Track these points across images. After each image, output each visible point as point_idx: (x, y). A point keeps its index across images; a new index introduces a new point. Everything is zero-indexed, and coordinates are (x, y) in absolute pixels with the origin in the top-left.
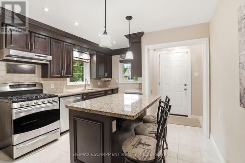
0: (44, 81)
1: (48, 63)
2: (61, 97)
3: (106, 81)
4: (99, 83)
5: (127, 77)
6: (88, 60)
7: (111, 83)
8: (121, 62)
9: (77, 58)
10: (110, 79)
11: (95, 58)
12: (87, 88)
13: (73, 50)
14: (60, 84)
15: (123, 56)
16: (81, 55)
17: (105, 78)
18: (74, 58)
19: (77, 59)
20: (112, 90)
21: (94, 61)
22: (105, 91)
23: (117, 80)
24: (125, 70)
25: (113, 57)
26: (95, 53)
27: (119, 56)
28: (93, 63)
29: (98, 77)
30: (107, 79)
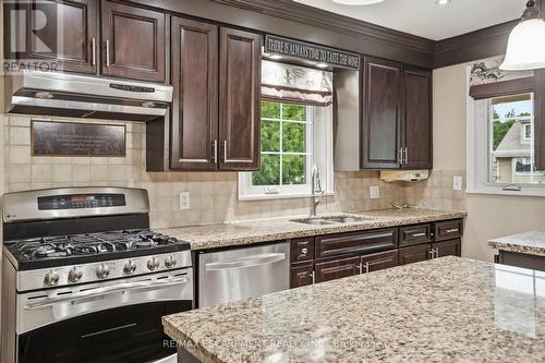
0: (155, 180)
1: (162, 112)
2: (206, 251)
3: (403, 184)
4: (374, 192)
5: (509, 159)
6: (323, 94)
7: (427, 193)
8: (477, 93)
9: (279, 88)
10: (424, 174)
11: (353, 84)
12: (322, 211)
13: (259, 58)
14: (215, 196)
15: (489, 63)
16: (297, 76)
17: (402, 168)
18: (265, 91)
19: (281, 94)
20: (432, 223)
21: (348, 96)
22: (399, 227)
23: (457, 180)
24: (500, 132)
25: (437, 73)
26: (354, 61)
27: (468, 67)
28: (345, 105)
29: (368, 166)
30: (408, 176)
